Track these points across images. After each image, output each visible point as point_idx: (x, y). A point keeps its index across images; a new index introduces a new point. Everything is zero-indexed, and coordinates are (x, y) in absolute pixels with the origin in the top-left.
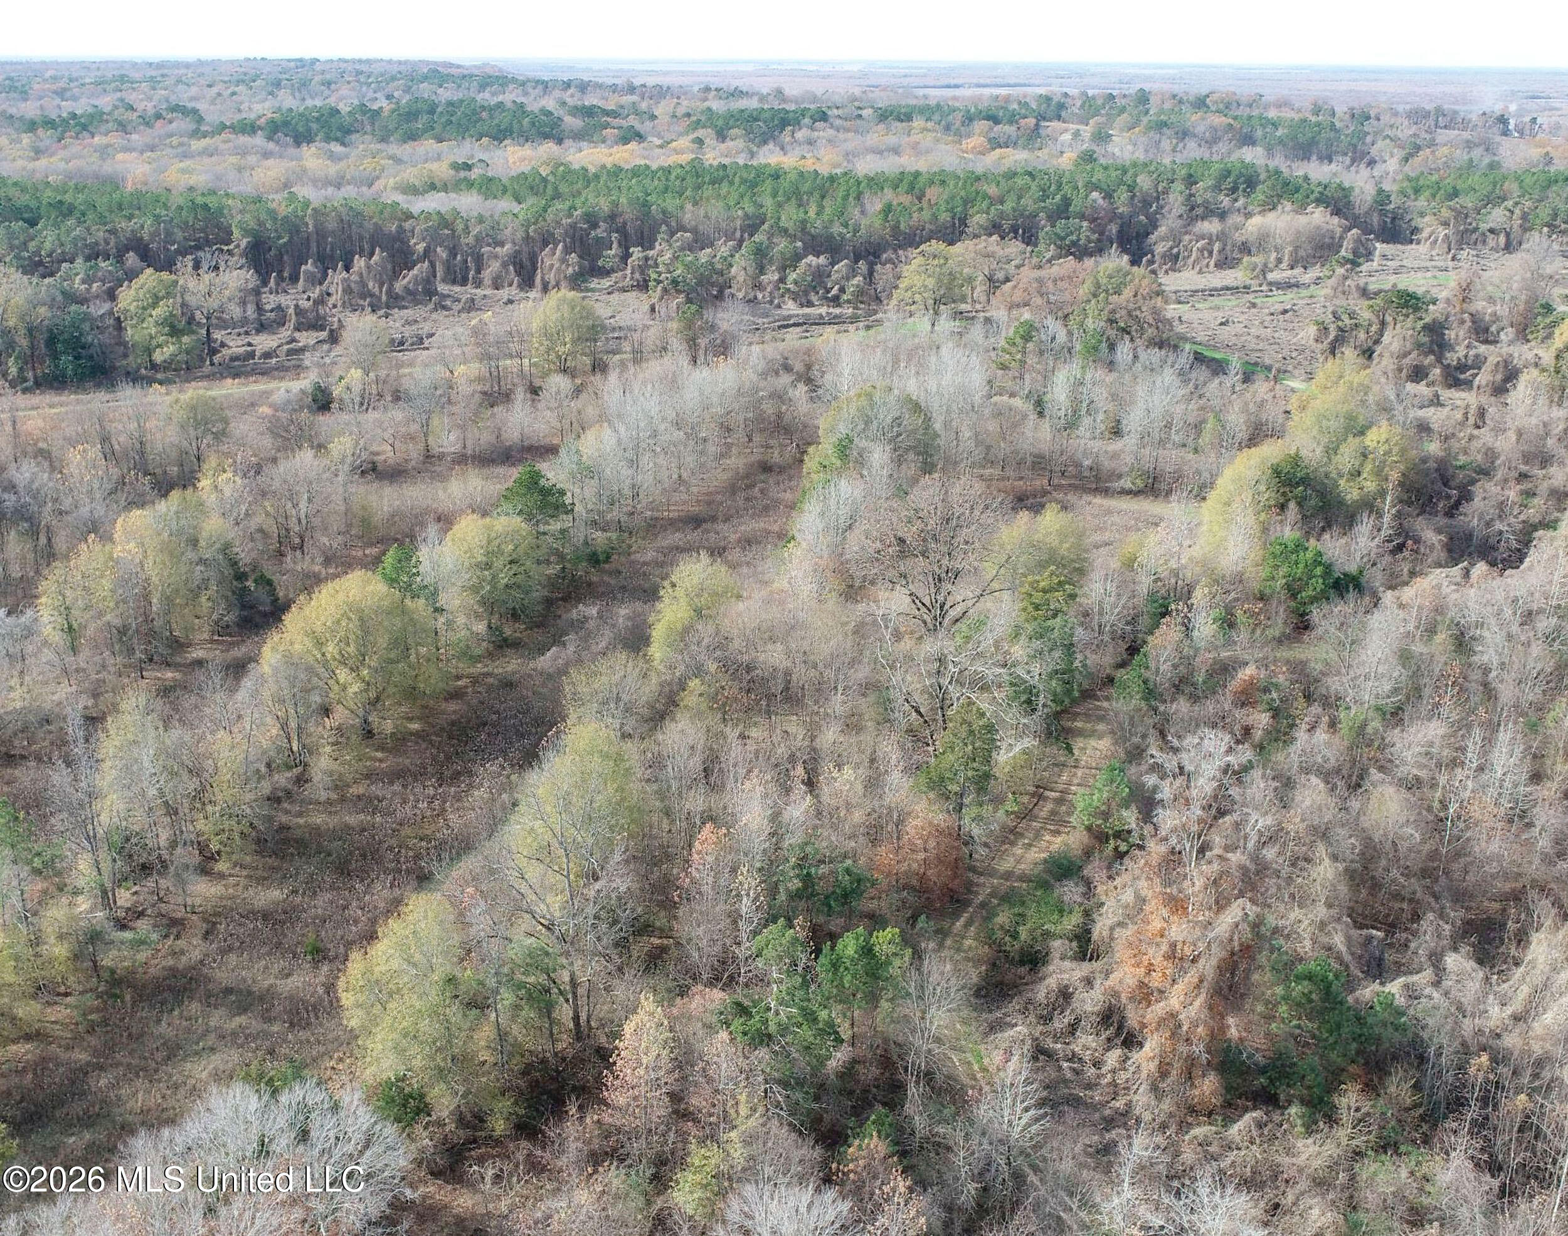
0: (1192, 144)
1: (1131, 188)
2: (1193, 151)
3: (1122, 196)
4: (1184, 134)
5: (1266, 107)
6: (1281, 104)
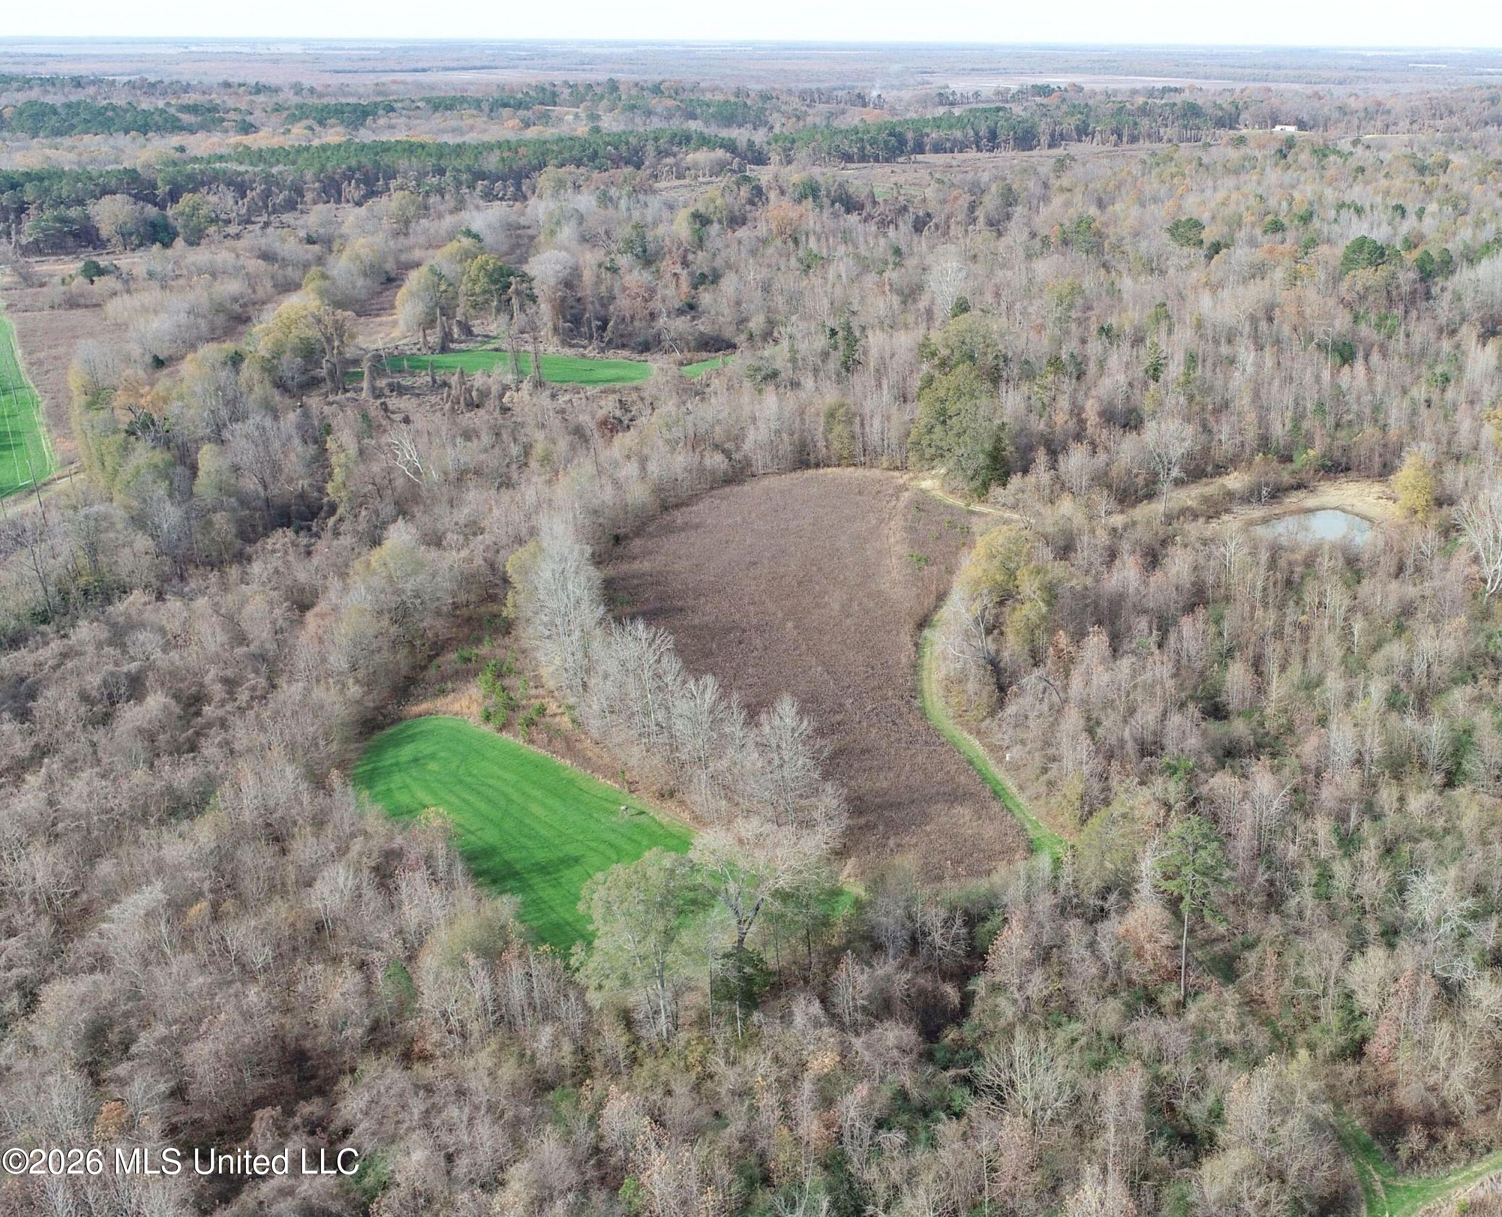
0: (655, 119)
1: (627, 143)
2: (656, 123)
3: (624, 148)
4: (649, 113)
5: (703, 91)
6: (714, 90)
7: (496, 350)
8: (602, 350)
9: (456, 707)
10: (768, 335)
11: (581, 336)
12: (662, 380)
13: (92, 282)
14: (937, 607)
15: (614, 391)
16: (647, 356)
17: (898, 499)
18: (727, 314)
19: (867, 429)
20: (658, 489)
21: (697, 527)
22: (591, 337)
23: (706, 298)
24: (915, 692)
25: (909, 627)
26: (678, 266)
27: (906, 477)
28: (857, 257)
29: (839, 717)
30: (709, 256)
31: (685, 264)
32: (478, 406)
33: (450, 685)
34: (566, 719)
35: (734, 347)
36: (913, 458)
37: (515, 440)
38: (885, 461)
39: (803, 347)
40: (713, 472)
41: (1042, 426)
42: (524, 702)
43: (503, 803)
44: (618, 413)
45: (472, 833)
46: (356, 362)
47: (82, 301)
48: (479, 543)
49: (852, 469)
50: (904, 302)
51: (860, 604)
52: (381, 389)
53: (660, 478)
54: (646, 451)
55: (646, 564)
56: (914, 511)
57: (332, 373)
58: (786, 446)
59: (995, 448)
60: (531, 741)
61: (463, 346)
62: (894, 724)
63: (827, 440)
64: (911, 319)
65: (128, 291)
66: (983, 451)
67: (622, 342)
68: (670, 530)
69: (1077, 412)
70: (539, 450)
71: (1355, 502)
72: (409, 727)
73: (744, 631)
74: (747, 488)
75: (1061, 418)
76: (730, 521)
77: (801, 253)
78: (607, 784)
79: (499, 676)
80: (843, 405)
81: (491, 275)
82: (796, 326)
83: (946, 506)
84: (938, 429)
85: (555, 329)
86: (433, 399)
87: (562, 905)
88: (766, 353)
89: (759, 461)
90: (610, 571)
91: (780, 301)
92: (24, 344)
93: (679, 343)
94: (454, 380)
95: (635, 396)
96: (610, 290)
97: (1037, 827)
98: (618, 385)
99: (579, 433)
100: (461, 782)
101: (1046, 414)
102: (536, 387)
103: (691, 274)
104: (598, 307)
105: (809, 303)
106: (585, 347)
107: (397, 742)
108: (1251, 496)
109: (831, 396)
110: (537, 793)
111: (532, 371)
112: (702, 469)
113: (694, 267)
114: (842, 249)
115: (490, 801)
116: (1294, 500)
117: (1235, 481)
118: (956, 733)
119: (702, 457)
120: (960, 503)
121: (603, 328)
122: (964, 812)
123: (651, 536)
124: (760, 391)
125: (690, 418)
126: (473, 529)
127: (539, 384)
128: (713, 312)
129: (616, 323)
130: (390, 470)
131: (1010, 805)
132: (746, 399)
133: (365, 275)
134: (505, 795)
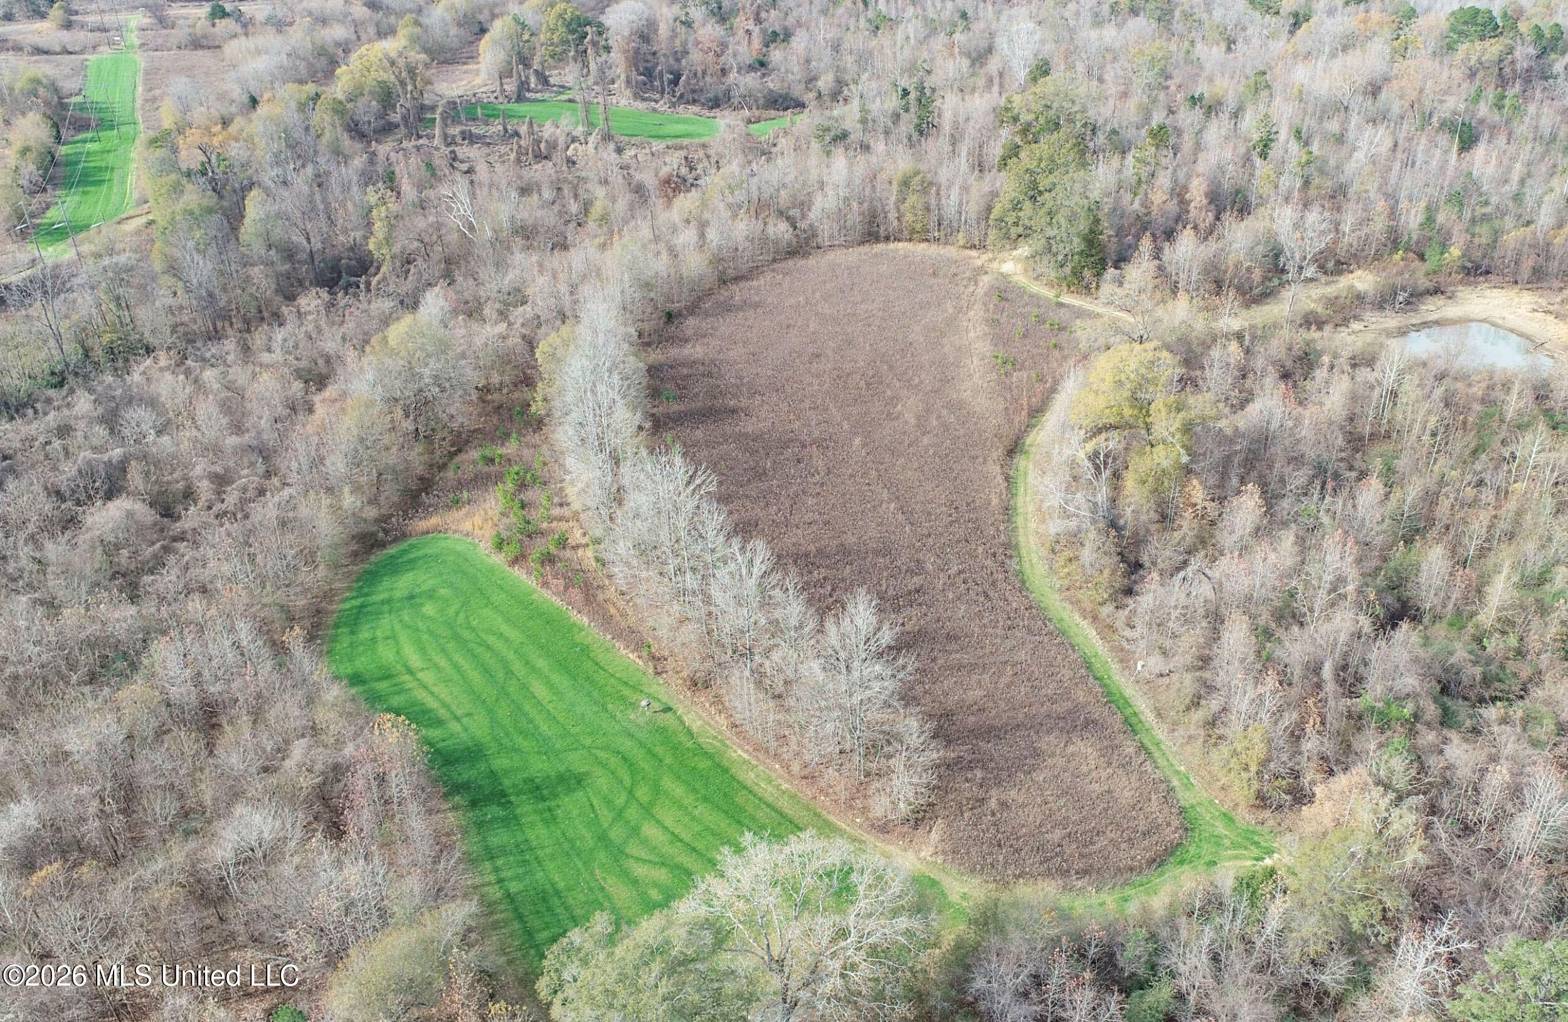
7: (570, 101)
8: (673, 105)
9: (467, 526)
10: (837, 95)
11: (653, 88)
12: (729, 137)
13: (214, 25)
14: (1029, 427)
15: (681, 148)
16: (716, 112)
17: (976, 284)
18: (796, 72)
19: (944, 201)
20: (717, 260)
21: (756, 306)
22: (663, 92)
23: (776, 55)
24: (1010, 547)
25: (998, 453)
26: (751, 22)
27: (984, 257)
28: (925, 18)
29: (917, 581)
30: (782, 15)
31: (758, 20)
32: (546, 157)
33: (465, 494)
34: (590, 553)
35: (803, 106)
36: (993, 234)
37: (576, 196)
38: (961, 238)
39: (875, 107)
40: (776, 242)
41: (1136, 205)
42: (545, 525)
43: (500, 675)
44: (684, 171)
45: (457, 719)
46: (433, 109)
47: (204, 42)
48: (520, 314)
49: (924, 245)
50: (973, 65)
51: (939, 417)
52: (454, 136)
53: (720, 248)
54: (706, 215)
55: (698, 348)
56: (995, 299)
57: (405, 118)
58: (854, 218)
59: (1092, 231)
60: (545, 584)
61: (539, 96)
62: (987, 596)
63: (898, 210)
64: (981, 82)
65: (246, 35)
66: (1078, 235)
67: (692, 98)
68: (727, 308)
69: (1180, 193)
70: (597, 209)
71: (1505, 314)
72: (412, 546)
73: (804, 446)
74: (811, 261)
75: (1159, 196)
76: (792, 301)
77: (871, 14)
78: (628, 658)
79: (522, 486)
80: (917, 173)
81: (570, 24)
82: (867, 84)
83: (1031, 296)
84: (1027, 205)
85: (628, 82)
86: (503, 149)
87: (553, 857)
88: (836, 113)
89: (826, 231)
90: (656, 356)
91: (849, 60)
92: (146, 80)
93: (748, 100)
94: (523, 129)
95: (701, 153)
96: (684, 44)
97: (1188, 786)
98: (686, 142)
99: (639, 190)
100: (456, 637)
101: (1141, 191)
102: (604, 139)
103: (763, 31)
104: (672, 61)
105: (878, 64)
106: (656, 101)
107: (394, 567)
108: (1383, 301)
109: (902, 163)
110: (541, 663)
111: (601, 124)
112: (764, 239)
113: (765, 25)
114: (910, 11)
115: (486, 671)
116: (1432, 308)
117: (1362, 280)
118: (1065, 615)
119: (765, 224)
120: (1050, 294)
121: (675, 82)
122: (1085, 749)
123: (707, 315)
124: (828, 153)
125: (755, 180)
126: (517, 297)
127: (607, 137)
128: (783, 70)
129: (688, 78)
130: (438, 226)
131: (1148, 744)
132: (813, 161)
133: (459, 25)
134: (505, 664)
